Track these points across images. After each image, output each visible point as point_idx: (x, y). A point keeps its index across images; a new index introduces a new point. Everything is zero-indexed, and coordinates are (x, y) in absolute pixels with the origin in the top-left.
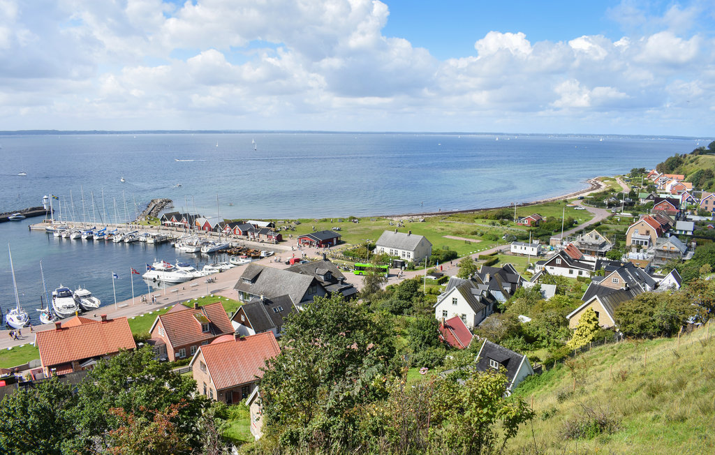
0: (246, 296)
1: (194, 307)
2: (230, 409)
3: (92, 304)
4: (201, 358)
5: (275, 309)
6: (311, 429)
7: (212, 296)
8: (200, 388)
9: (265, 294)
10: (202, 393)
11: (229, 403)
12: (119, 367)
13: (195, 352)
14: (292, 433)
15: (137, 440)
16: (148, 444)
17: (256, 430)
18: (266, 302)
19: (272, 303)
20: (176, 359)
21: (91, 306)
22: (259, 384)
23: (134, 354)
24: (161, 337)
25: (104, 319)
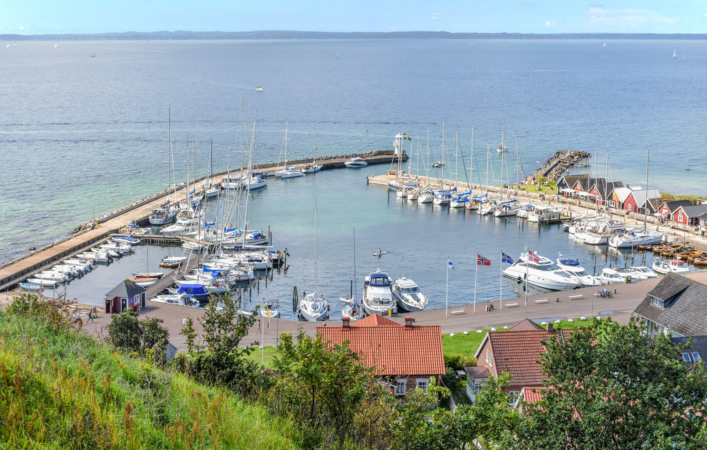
1: (547, 329)
5: (687, 356)
24: (487, 367)
25: (409, 323)
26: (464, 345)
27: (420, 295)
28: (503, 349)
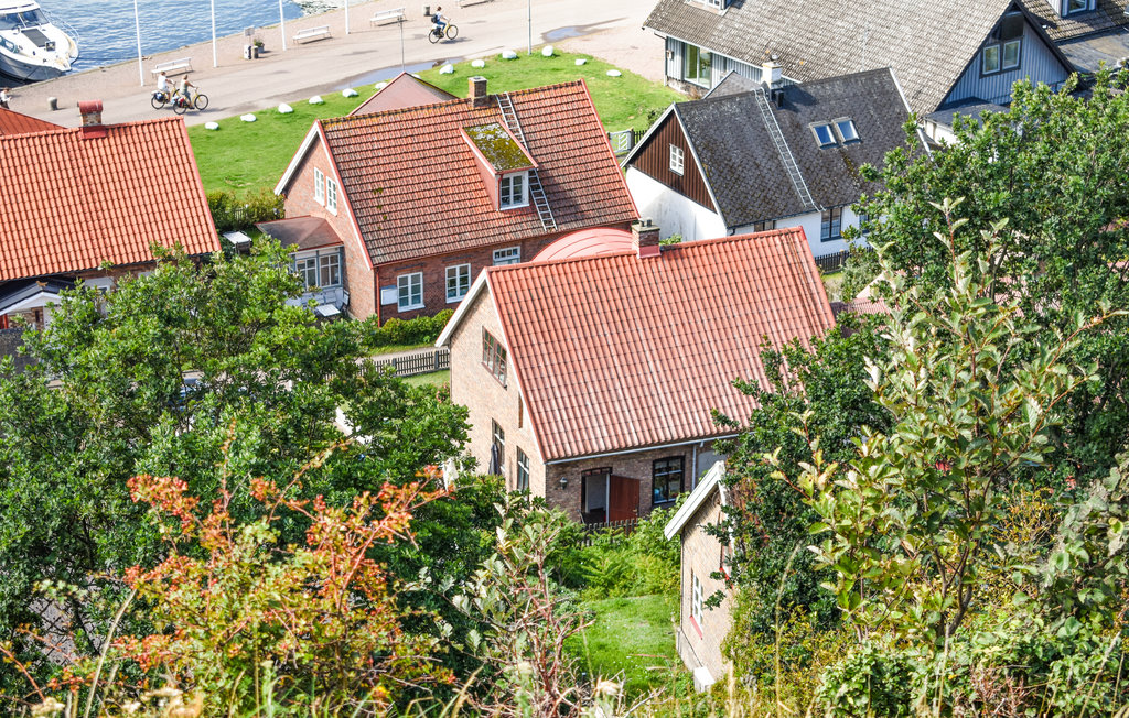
0: (694, 61)
1: (471, 96)
2: (593, 549)
3: (42, 52)
4: (489, 317)
5: (822, 131)
6: (963, 659)
7: (547, 51)
8: (479, 444)
9: (784, 60)
10: (483, 468)
11: (594, 518)
12: (152, 325)
13: (464, 291)
14: (877, 668)
15: (235, 616)
16: (279, 637)
17: (699, 645)
18: (784, 97)
19: (809, 101)
20: (385, 311)
21: (36, 61)
22: (728, 450)
23: (213, 275)
24: (322, 216)
25: (92, 119)
26: (217, 158)
27: (50, 31)
28: (363, 164)
